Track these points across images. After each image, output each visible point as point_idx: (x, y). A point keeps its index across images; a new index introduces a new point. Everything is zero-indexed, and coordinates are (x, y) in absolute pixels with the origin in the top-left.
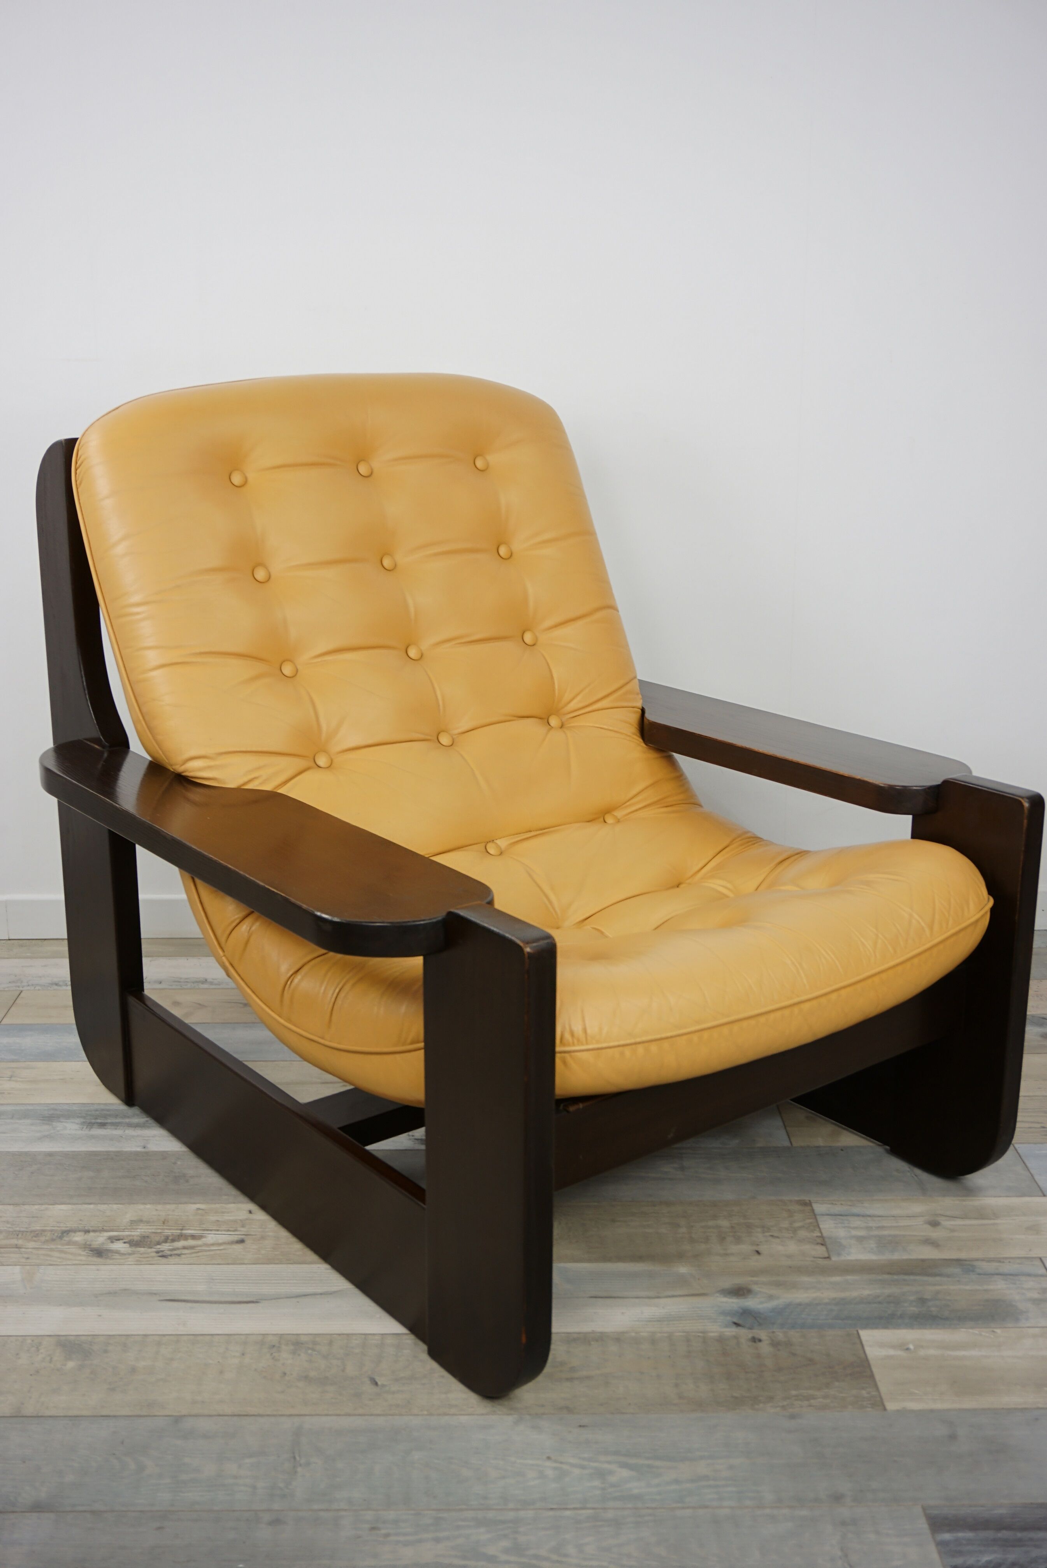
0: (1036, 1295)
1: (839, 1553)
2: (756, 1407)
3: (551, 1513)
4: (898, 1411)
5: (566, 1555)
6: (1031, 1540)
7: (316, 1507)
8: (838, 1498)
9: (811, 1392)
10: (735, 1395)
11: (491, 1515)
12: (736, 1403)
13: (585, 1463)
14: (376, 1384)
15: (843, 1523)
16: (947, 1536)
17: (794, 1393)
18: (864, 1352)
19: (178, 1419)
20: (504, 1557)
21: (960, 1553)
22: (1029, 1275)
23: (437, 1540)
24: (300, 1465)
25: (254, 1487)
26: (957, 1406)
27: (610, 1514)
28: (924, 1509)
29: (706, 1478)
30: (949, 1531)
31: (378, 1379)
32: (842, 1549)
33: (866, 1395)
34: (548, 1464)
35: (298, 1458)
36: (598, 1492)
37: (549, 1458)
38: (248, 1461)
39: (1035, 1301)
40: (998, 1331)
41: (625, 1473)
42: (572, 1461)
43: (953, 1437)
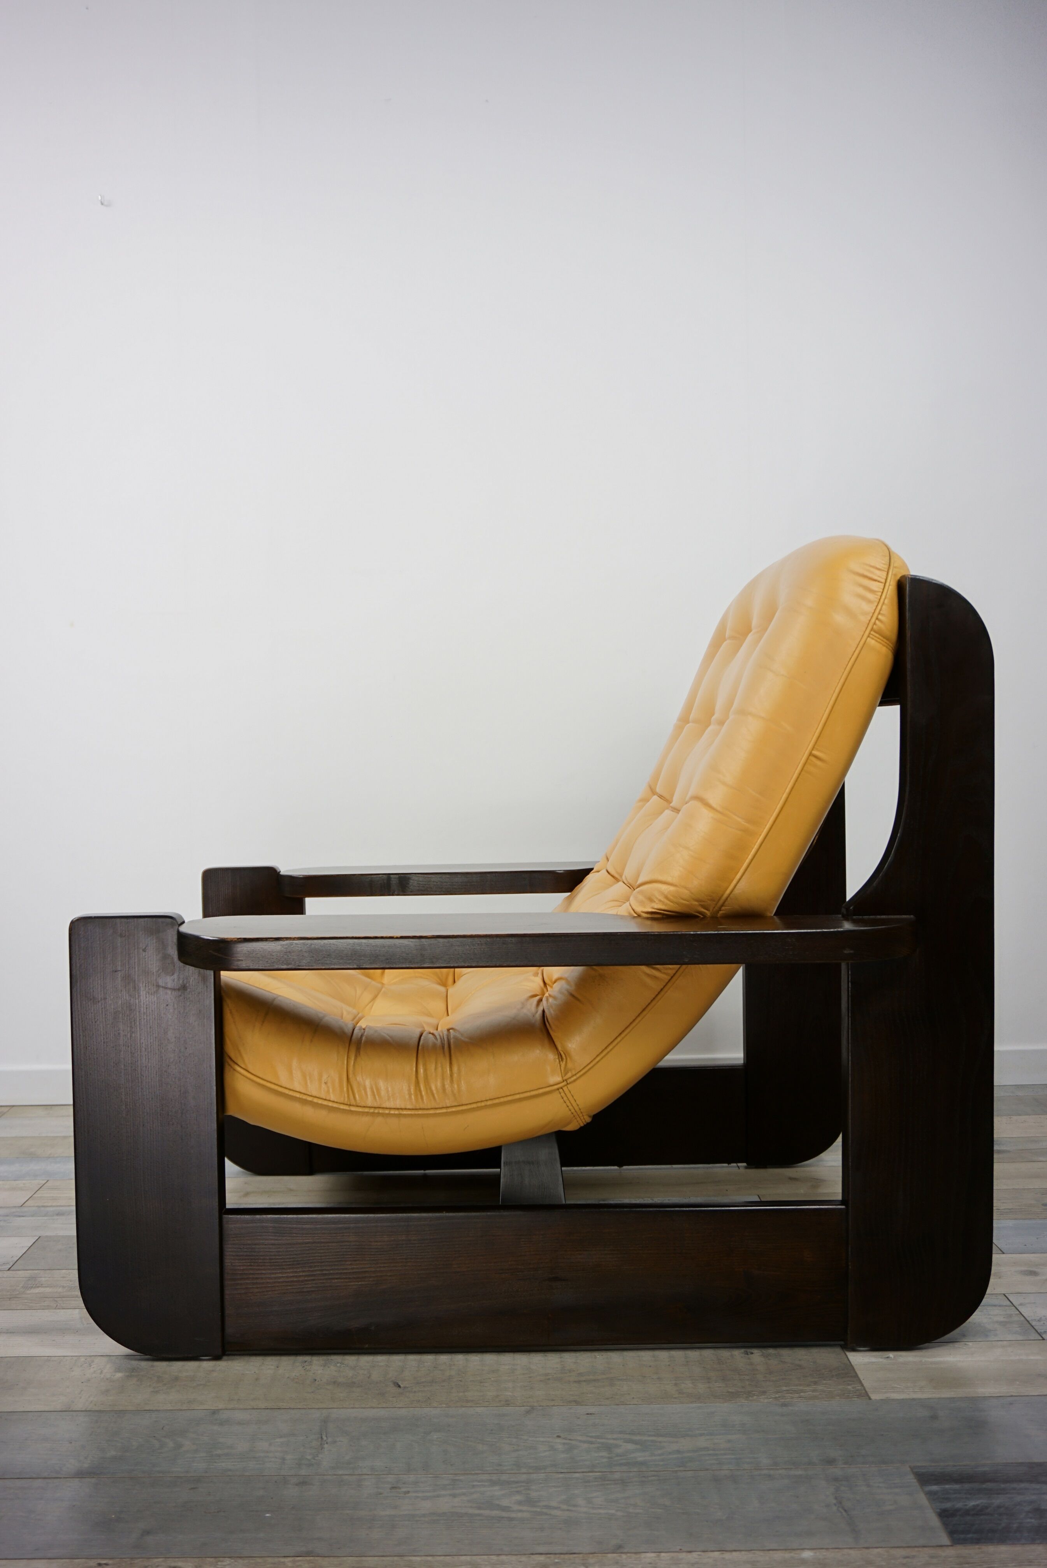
0: (1002, 1319)
1: (834, 1501)
2: (750, 1398)
3: (561, 1475)
4: (882, 1400)
5: (575, 1506)
6: (1014, 1489)
7: (340, 1473)
8: (831, 1462)
9: (801, 1388)
10: (730, 1390)
11: (504, 1477)
12: (732, 1396)
13: (594, 1440)
14: (399, 1386)
15: (836, 1479)
16: (935, 1488)
17: (785, 1388)
18: (849, 1360)
19: (214, 1412)
20: (516, 1507)
21: (948, 1499)
22: (995, 1306)
23: (454, 1496)
24: (327, 1443)
25: (284, 1459)
26: (938, 1396)
27: (617, 1476)
28: (912, 1468)
29: (707, 1449)
30: (935, 1484)
31: (400, 1384)
32: (836, 1498)
33: (852, 1389)
34: (559, 1440)
35: (325, 1438)
36: (605, 1460)
37: (559, 1437)
38: (278, 1440)
39: (1000, 1323)
40: (970, 1344)
41: (630, 1446)
42: (580, 1438)
43: (934, 1417)
